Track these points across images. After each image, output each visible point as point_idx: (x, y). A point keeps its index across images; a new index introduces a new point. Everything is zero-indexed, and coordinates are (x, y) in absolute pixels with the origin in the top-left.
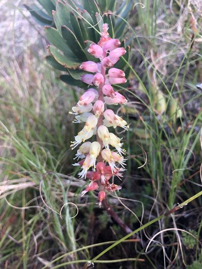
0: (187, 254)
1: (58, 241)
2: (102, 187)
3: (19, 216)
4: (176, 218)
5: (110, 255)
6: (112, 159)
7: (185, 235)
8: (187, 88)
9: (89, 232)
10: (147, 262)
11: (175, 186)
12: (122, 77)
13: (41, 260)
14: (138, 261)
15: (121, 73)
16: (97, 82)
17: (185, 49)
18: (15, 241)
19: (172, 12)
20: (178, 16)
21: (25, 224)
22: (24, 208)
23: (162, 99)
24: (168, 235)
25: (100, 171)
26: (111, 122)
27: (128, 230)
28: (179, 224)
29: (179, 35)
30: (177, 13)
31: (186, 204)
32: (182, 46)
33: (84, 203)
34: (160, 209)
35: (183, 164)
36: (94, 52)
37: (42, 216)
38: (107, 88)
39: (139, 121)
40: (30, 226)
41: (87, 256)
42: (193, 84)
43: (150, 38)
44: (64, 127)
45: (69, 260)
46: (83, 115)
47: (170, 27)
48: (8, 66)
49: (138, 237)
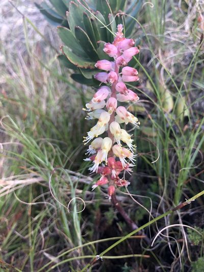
0: (192, 251)
1: (64, 237)
2: (112, 182)
3: (24, 212)
4: (181, 215)
5: (116, 251)
6: (123, 155)
7: (190, 231)
8: (194, 86)
9: (95, 229)
10: (152, 258)
11: (181, 184)
12: (135, 75)
13: (47, 255)
14: (143, 258)
15: (135, 71)
16: (111, 79)
17: (193, 47)
18: (21, 236)
19: (181, 10)
20: (186, 14)
21: (32, 220)
22: (30, 204)
23: (169, 97)
24: (173, 232)
25: (111, 166)
26: (123, 119)
27: (134, 226)
28: (185, 221)
29: (187, 33)
30: (186, 11)
31: (194, 200)
32: (190, 45)
33: (91, 200)
34: (166, 207)
35: (189, 163)
36: (109, 51)
37: (48, 212)
38: (120, 85)
39: (146, 120)
40: (37, 222)
41: (93, 251)
42: (201, 83)
43: (158, 37)
44: (70, 125)
45: (74, 255)
46: (96, 112)
47: (178, 26)
48: (14, 63)
49: (143, 234)
